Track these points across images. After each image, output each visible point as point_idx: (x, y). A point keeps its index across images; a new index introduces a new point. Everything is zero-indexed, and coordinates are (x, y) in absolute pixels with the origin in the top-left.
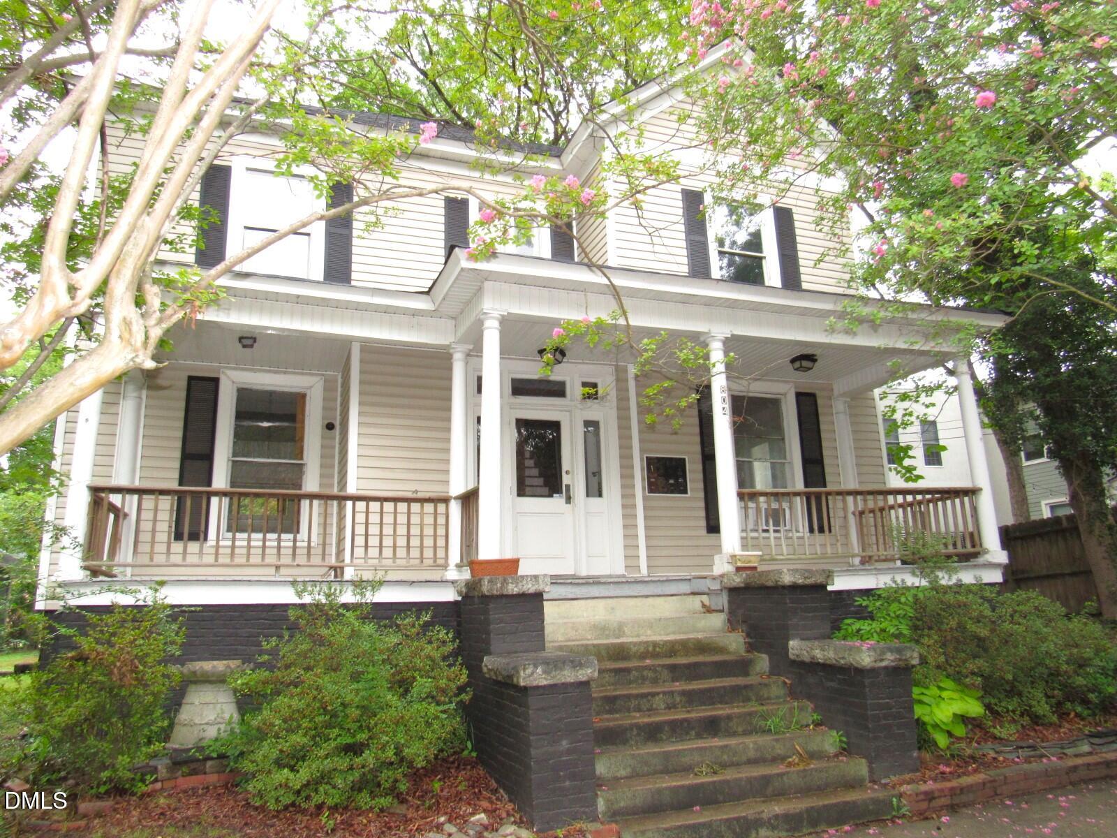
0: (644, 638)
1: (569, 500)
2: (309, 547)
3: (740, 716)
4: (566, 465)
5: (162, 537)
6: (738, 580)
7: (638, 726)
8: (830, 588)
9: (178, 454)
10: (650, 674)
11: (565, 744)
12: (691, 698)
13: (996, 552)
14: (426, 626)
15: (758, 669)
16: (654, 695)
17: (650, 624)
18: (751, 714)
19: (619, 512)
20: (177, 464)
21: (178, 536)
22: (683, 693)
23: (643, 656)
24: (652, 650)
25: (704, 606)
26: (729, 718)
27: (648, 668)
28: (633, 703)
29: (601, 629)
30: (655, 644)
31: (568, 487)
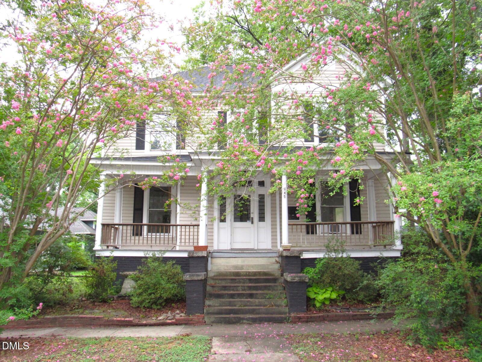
0: (249, 271)
1: (252, 223)
2: (173, 238)
3: (260, 294)
4: (252, 211)
5: (129, 235)
6: (285, 254)
7: (228, 294)
8: (301, 257)
9: (132, 209)
10: (242, 281)
11: (195, 295)
12: (250, 288)
13: (398, 245)
14: (173, 264)
15: (280, 281)
16: (238, 286)
17: (253, 266)
18: (264, 294)
19: (270, 227)
20: (132, 212)
21: (133, 235)
22: (248, 287)
23: (245, 276)
24: (248, 274)
25: (276, 261)
26: (257, 294)
27: (242, 279)
28: (231, 288)
29: (236, 267)
30: (249, 272)
31: (252, 218)
